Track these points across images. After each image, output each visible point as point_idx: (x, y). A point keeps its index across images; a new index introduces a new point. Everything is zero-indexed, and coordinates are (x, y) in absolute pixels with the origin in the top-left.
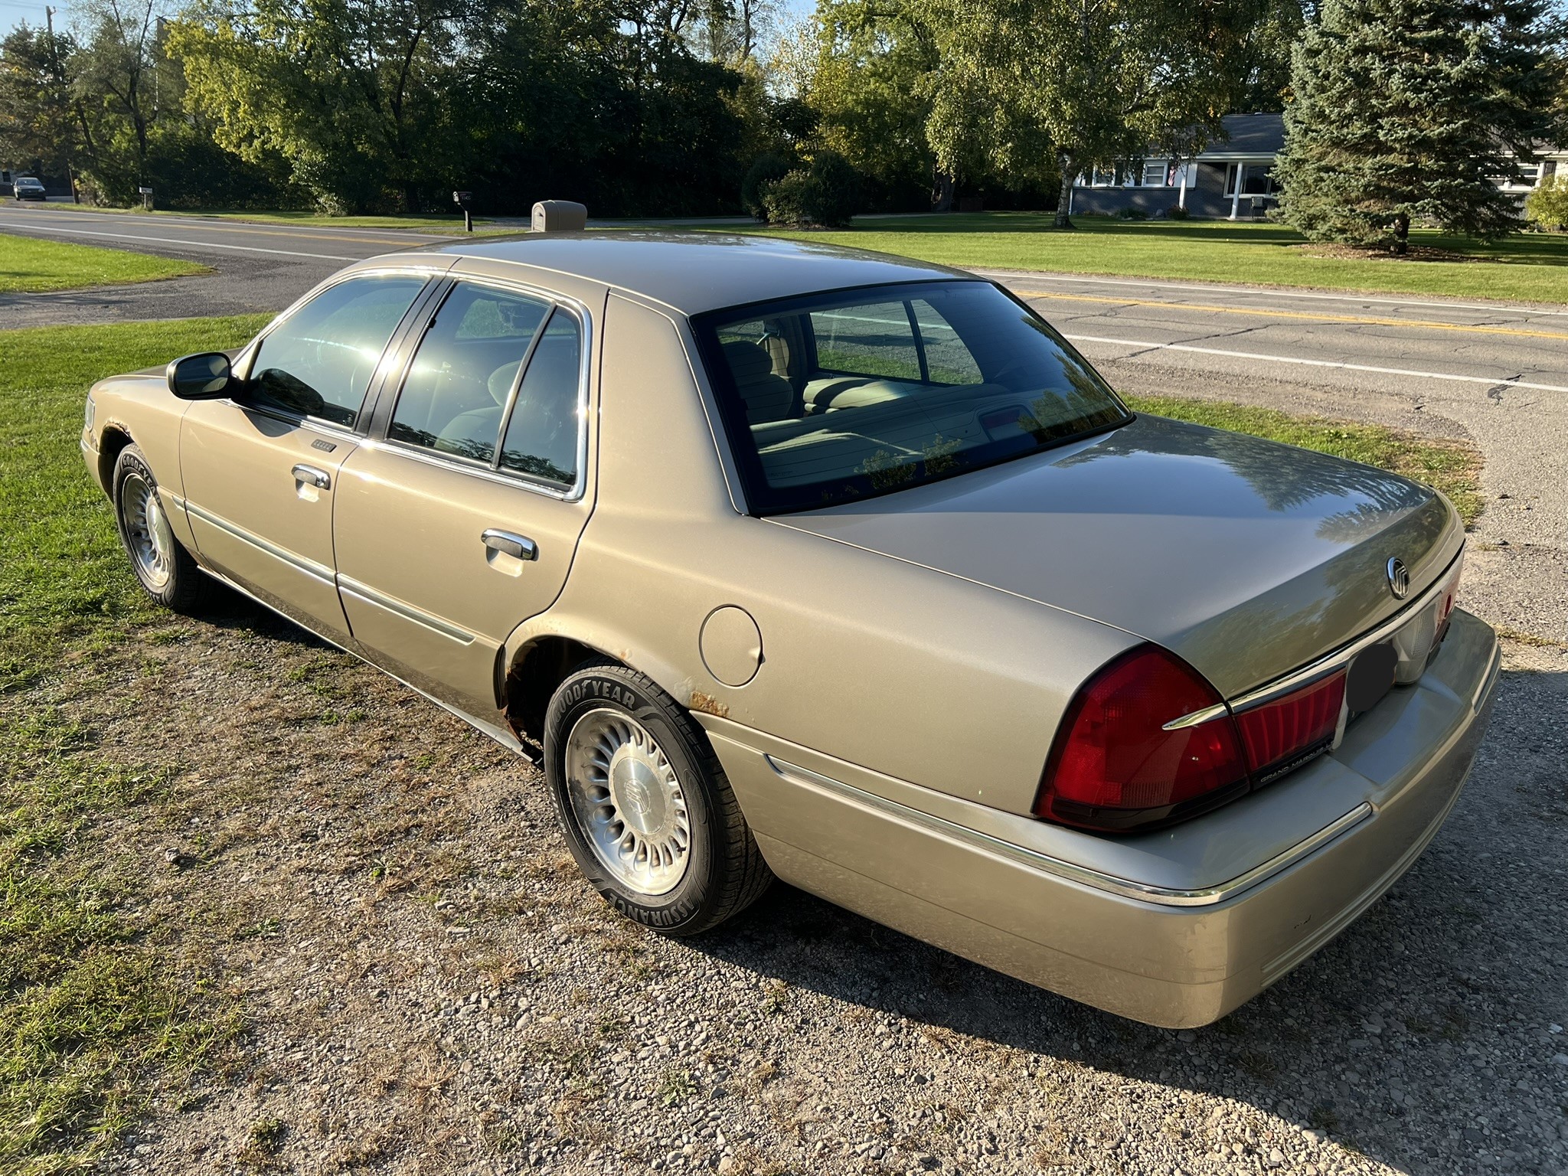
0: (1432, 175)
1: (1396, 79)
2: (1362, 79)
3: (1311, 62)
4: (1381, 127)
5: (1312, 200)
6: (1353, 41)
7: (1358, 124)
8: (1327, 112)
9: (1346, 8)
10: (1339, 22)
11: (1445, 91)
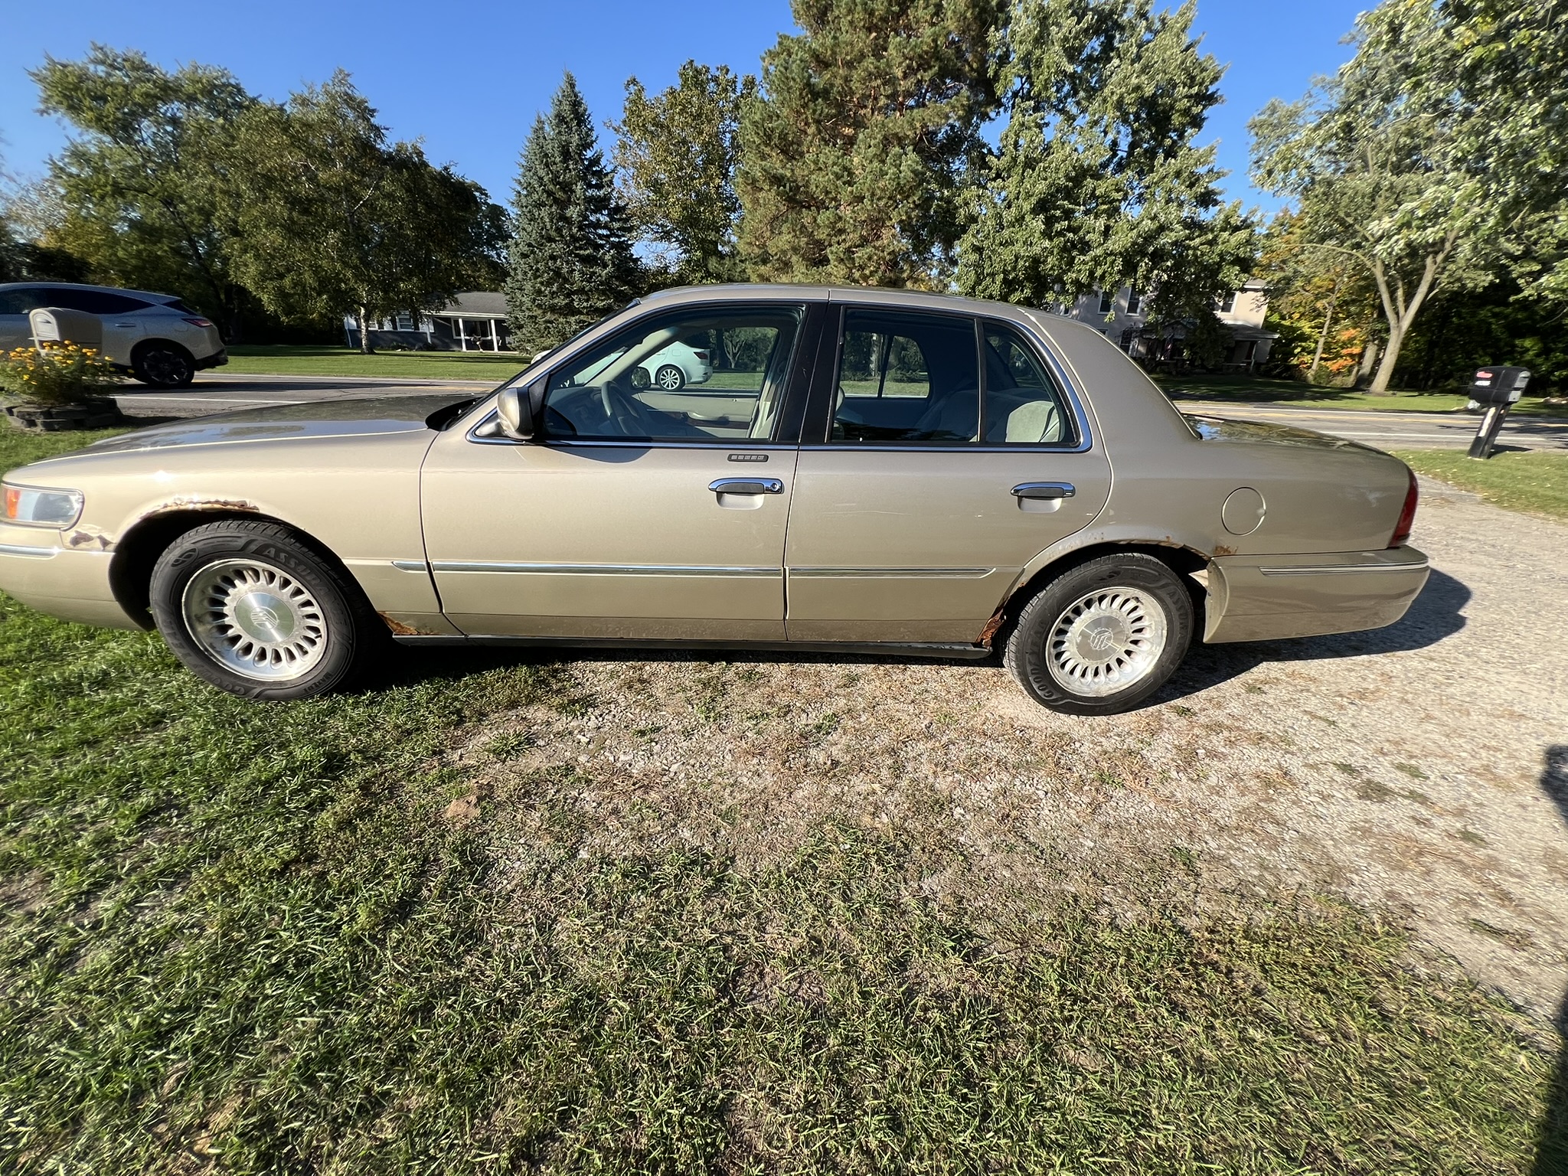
1: (576, 274)
2: (557, 273)
3: (526, 261)
4: (574, 300)
6: (548, 251)
7: (562, 298)
8: (543, 290)
10: (536, 240)
11: (602, 283)
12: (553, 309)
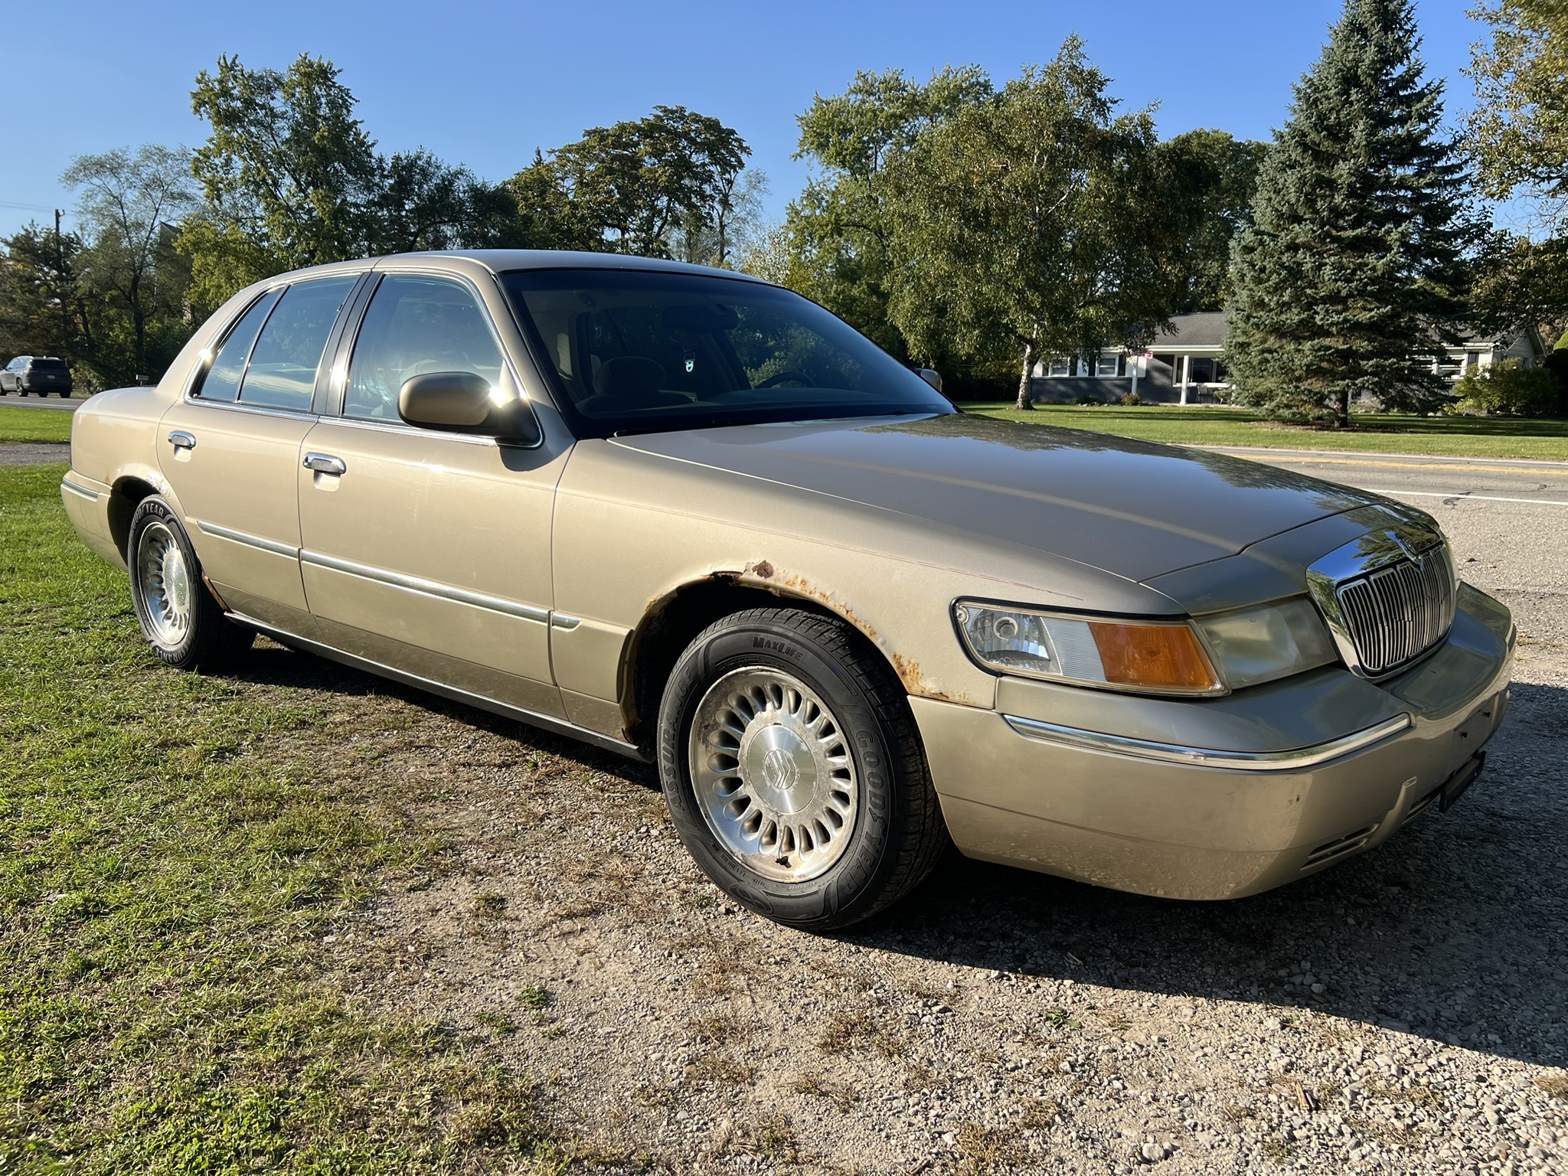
0: (1368, 356)
1: (1327, 270)
2: (1295, 272)
3: (1248, 258)
4: (1317, 313)
5: (1258, 381)
6: (1284, 238)
7: (1295, 311)
8: (1266, 300)
9: (1277, 210)
10: (1271, 223)
11: (1373, 281)
12: (1279, 331)
